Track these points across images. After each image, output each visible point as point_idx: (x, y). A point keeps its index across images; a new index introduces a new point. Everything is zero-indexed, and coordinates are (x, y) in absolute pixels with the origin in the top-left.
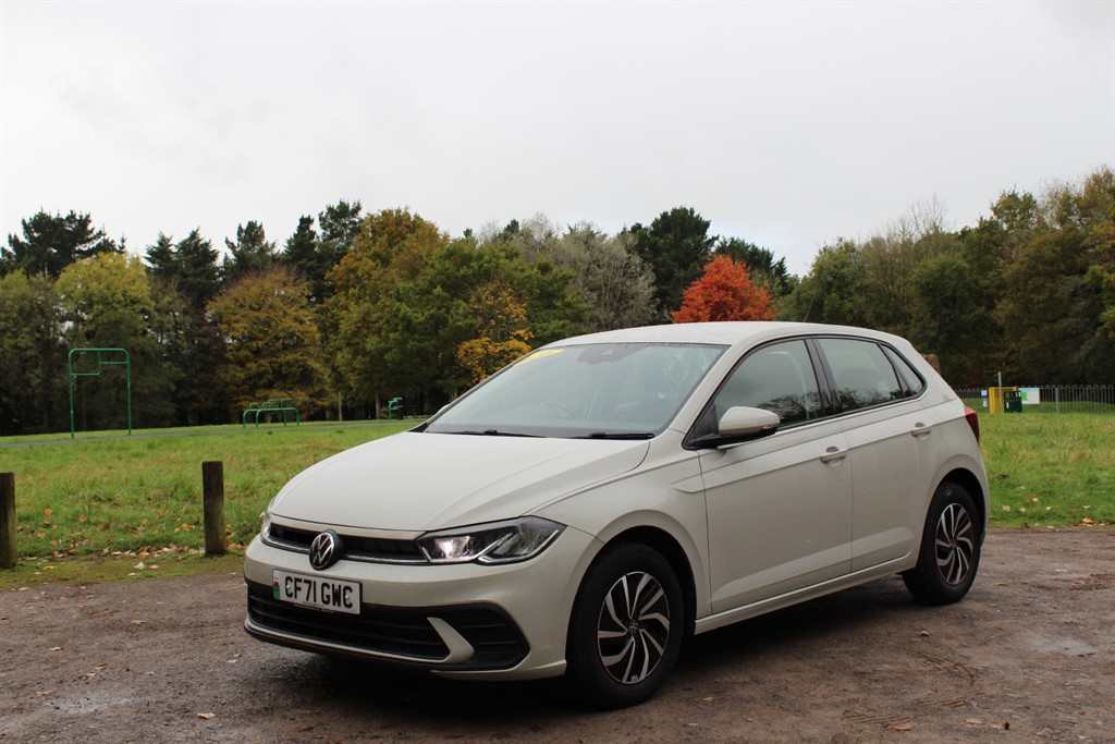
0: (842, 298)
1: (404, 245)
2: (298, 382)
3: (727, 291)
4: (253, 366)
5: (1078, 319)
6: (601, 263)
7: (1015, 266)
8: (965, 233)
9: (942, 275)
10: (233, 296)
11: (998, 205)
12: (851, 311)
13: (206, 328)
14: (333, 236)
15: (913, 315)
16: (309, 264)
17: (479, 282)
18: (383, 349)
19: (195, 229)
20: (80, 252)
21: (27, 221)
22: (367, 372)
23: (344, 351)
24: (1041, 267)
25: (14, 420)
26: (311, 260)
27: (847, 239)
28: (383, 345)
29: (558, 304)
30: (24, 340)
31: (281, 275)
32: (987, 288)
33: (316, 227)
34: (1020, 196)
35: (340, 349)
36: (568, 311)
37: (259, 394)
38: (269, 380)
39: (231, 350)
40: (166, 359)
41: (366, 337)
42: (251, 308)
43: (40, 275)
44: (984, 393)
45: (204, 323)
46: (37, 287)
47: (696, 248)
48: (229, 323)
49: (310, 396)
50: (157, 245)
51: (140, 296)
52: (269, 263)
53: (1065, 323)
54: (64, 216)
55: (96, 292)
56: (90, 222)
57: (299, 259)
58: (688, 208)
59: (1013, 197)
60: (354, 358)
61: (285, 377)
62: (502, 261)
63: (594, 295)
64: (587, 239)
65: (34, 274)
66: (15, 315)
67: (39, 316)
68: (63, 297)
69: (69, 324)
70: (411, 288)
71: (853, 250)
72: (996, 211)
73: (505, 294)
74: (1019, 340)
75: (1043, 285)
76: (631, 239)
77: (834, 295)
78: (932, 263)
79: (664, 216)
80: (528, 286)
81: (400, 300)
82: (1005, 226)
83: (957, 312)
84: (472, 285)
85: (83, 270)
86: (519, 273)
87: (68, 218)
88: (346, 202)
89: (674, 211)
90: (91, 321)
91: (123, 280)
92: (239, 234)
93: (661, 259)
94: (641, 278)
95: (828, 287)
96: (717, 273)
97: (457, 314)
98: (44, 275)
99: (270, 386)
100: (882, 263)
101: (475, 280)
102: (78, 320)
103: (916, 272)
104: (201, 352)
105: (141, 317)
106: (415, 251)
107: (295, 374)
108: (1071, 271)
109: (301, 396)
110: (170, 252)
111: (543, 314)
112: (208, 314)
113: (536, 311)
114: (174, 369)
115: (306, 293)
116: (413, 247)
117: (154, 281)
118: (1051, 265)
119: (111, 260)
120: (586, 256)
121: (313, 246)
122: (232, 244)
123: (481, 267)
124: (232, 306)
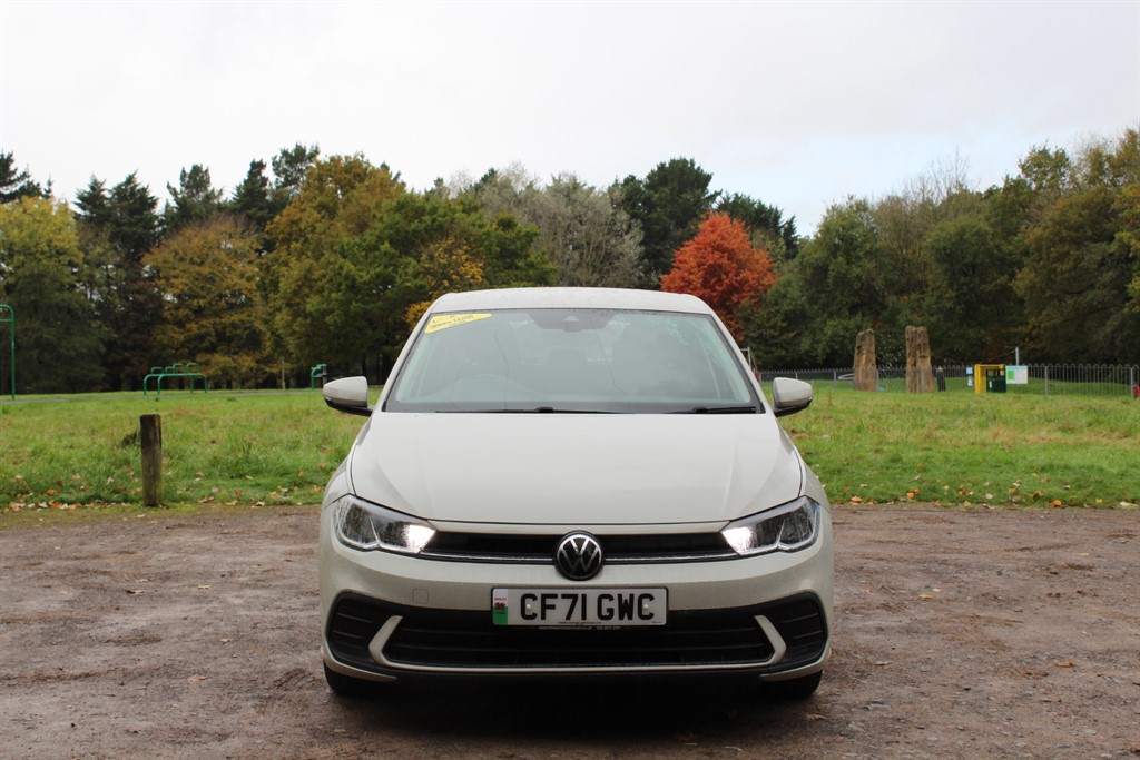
0: (849, 263)
1: (353, 195)
2: (244, 346)
3: (723, 252)
4: (193, 326)
5: (1105, 292)
6: (584, 219)
7: (1038, 231)
8: (990, 192)
9: (961, 238)
10: (172, 248)
11: (1027, 161)
12: (858, 277)
13: (141, 283)
14: (288, 183)
15: (930, 283)
16: (260, 214)
17: (431, 239)
18: (325, 310)
19: (132, 173)
22: (309, 336)
23: (284, 312)
24: (1065, 233)
26: (261, 209)
27: (859, 197)
28: (325, 306)
29: (521, 263)
31: (228, 226)
32: (1011, 254)
33: (269, 173)
34: (1052, 152)
35: (279, 310)
36: (531, 272)
37: (201, 358)
38: (212, 343)
39: (169, 310)
40: (96, 317)
41: (308, 296)
42: (192, 262)
44: (969, 370)
45: (139, 277)
47: (695, 203)
48: (167, 279)
49: (258, 362)
50: (88, 190)
51: (67, 246)
52: (214, 212)
53: (1090, 295)
55: (17, 240)
56: (12, 161)
57: (249, 208)
58: (688, 159)
59: (1044, 153)
60: (294, 320)
61: (230, 340)
62: (457, 215)
63: (577, 255)
64: (569, 191)
70: (356, 244)
71: (865, 209)
72: (1024, 168)
73: (460, 252)
74: (1040, 313)
75: (1068, 254)
76: (618, 193)
77: (840, 259)
78: (951, 227)
79: (662, 167)
80: (486, 243)
81: (345, 257)
82: (1034, 186)
83: (977, 280)
84: (423, 241)
85: (3, 215)
86: (476, 228)
88: (303, 145)
89: (673, 162)
90: (11, 273)
91: (48, 228)
92: (182, 179)
93: (655, 215)
94: (627, 237)
95: (834, 251)
96: (713, 232)
97: (406, 273)
99: (212, 349)
100: (897, 224)
101: (427, 236)
103: (933, 235)
104: (135, 310)
105: (68, 270)
106: (363, 202)
107: (240, 337)
108: (1097, 239)
109: (247, 362)
110: (103, 198)
111: (502, 274)
112: (147, 268)
113: (495, 272)
114: (106, 329)
115: (254, 246)
116: (362, 198)
117: (83, 229)
118: (1077, 231)
119: (36, 206)
120: (568, 211)
121: (265, 194)
122: (174, 189)
123: (434, 221)
124: (171, 259)
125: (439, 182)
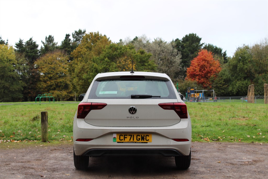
0: (244, 64)
1: (96, 44)
2: (64, 88)
3: (205, 61)
4: (49, 83)
6: (164, 51)
10: (43, 59)
12: (246, 69)
13: (34, 70)
14: (77, 40)
16: (68, 49)
18: (88, 78)
19: (31, 38)
23: (76, 78)
26: (69, 48)
27: (246, 45)
29: (146, 64)
31: (59, 53)
33: (71, 37)
35: (75, 78)
36: (149, 67)
37: (51, 92)
38: (54, 87)
39: (42, 77)
40: (21, 80)
41: (83, 74)
42: (49, 64)
45: (33, 68)
47: (197, 47)
48: (41, 68)
49: (68, 93)
50: (19, 42)
51: (12, 59)
52: (55, 49)
57: (65, 48)
58: (194, 34)
60: (79, 81)
61: (60, 86)
62: (128, 50)
63: (161, 62)
64: (160, 43)
70: (98, 58)
71: (248, 48)
73: (129, 61)
76: (174, 44)
77: (241, 63)
79: (186, 36)
80: (136, 58)
81: (94, 62)
84: (117, 58)
86: (133, 54)
88: (81, 29)
89: (190, 35)
91: (7, 53)
92: (46, 39)
93: (184, 50)
94: (177, 57)
95: (239, 61)
96: (202, 55)
97: (113, 67)
99: (54, 89)
100: (258, 53)
101: (119, 56)
104: (32, 78)
105: (12, 66)
106: (100, 46)
107: (63, 86)
109: (64, 93)
110: (23, 45)
111: (141, 67)
112: (35, 65)
113: (139, 67)
114: (23, 83)
115: (67, 59)
116: (99, 45)
117: (17, 54)
119: (3, 47)
120: (159, 49)
121: (70, 44)
122: (44, 42)
123: (121, 51)
124: (43, 63)
125: (121, 40)
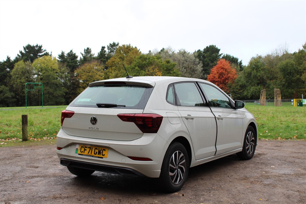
0: (257, 72)
1: (128, 55)
3: (224, 69)
6: (187, 61)
8: (295, 53)
9: (287, 65)
10: (82, 68)
11: (305, 45)
12: (259, 76)
13: (74, 78)
14: (111, 52)
15: (278, 77)
16: (104, 60)
17: (149, 66)
19: (72, 50)
20: (39, 55)
21: (25, 47)
25: (20, 103)
26: (104, 58)
27: (259, 55)
29: (172, 72)
30: (23, 80)
31: (96, 63)
32: (300, 70)
33: (106, 49)
39: (81, 84)
40: (63, 86)
42: (87, 72)
43: (28, 62)
44: (292, 100)
45: (73, 76)
46: (27, 65)
47: (216, 57)
48: (81, 76)
50: (61, 54)
51: (56, 68)
52: (92, 59)
54: (35, 45)
55: (43, 67)
56: (42, 47)
57: (101, 58)
58: (214, 45)
62: (155, 60)
63: (185, 70)
64: (183, 53)
65: (26, 61)
66: (20, 73)
67: (27, 73)
68: (34, 68)
69: (36, 76)
70: (129, 67)
71: (261, 58)
72: (304, 47)
73: (156, 69)
76: (196, 54)
77: (255, 71)
78: (284, 62)
79: (207, 47)
80: (163, 67)
83: (291, 77)
85: (40, 60)
86: (160, 63)
87: (36, 46)
88: (115, 42)
89: (210, 46)
90: (42, 75)
91: (51, 64)
92: (84, 51)
93: (205, 60)
94: (198, 65)
95: (253, 69)
96: (221, 64)
98: (29, 62)
100: (269, 62)
101: (147, 65)
102: (39, 75)
103: (279, 65)
104: (73, 84)
105: (56, 74)
106: (131, 56)
110: (65, 56)
112: (75, 74)
113: (165, 74)
114: (65, 89)
115: (103, 68)
116: (131, 55)
117: (60, 64)
119: (48, 58)
120: (183, 59)
121: (105, 55)
122: (82, 54)
123: (149, 61)
124: (82, 71)
125: (150, 51)
